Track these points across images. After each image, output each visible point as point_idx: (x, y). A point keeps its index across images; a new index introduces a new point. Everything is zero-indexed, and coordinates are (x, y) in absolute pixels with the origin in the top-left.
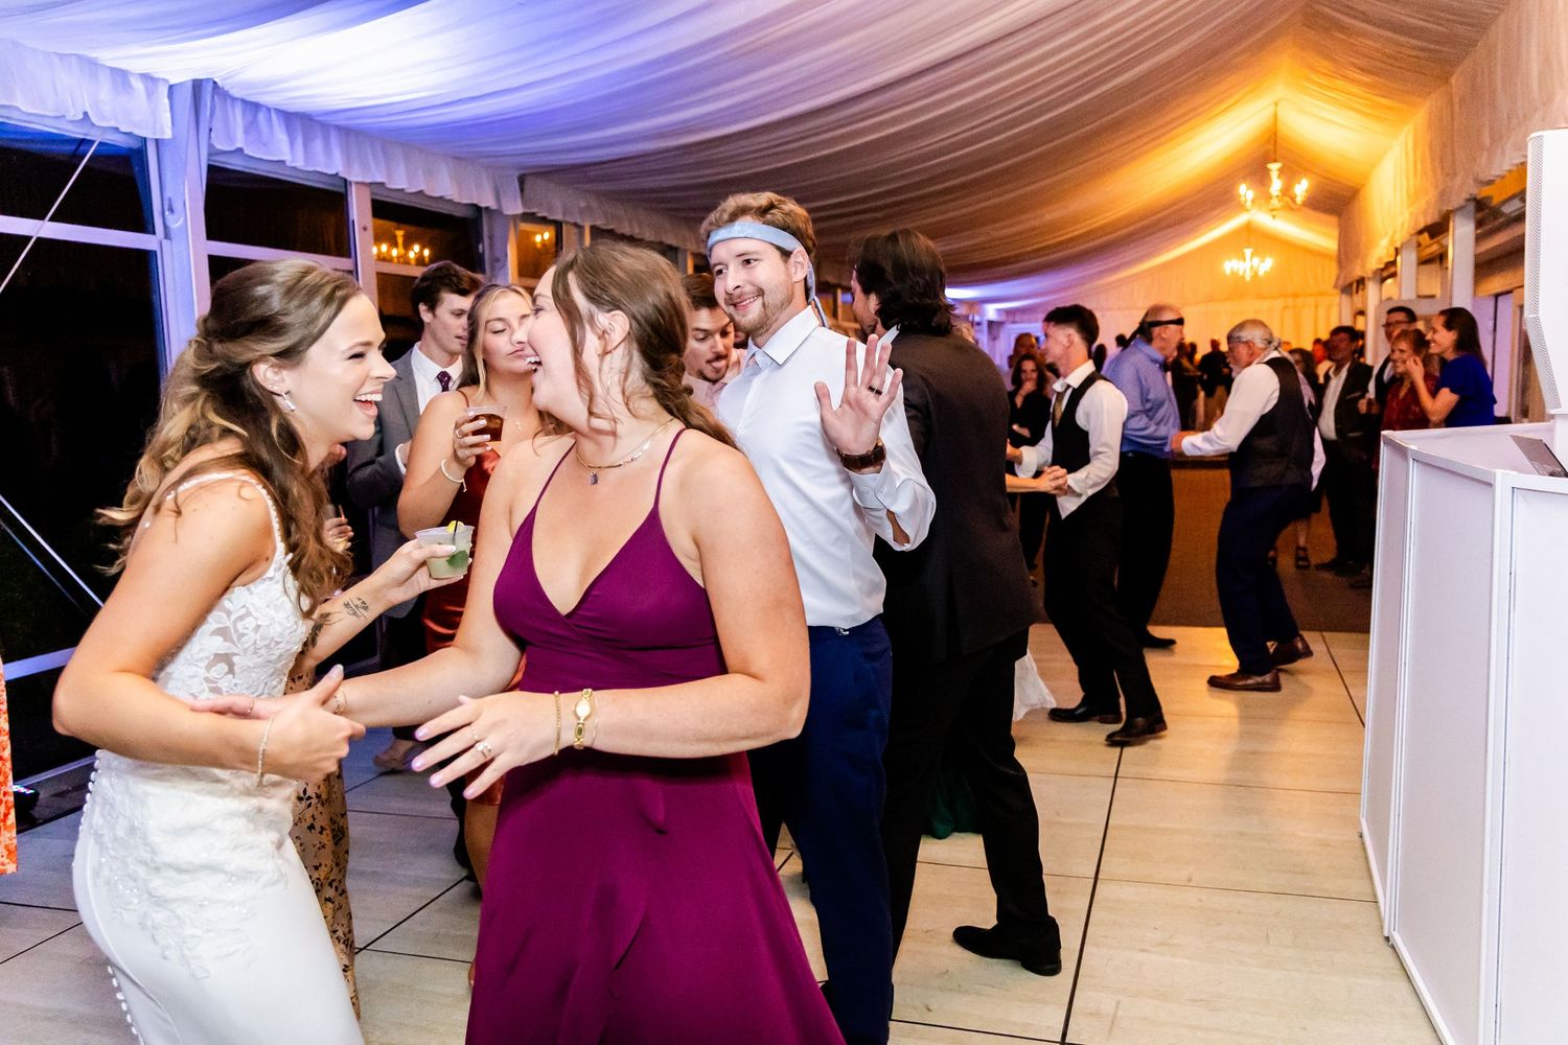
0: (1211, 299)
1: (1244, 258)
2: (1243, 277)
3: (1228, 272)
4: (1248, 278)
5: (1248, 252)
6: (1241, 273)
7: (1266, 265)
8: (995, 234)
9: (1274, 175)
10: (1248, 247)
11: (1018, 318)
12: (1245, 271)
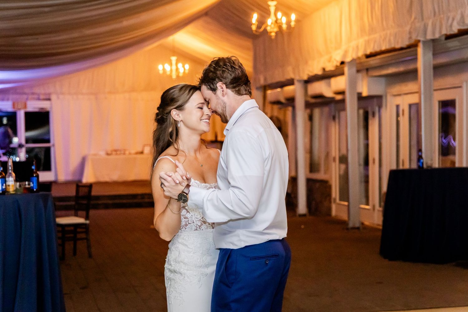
0: (133, 90)
1: (171, 64)
2: (170, 76)
3: (161, 72)
4: (174, 76)
5: (174, 59)
6: (168, 73)
7: (184, 68)
9: (272, 9)
10: (174, 56)
12: (171, 70)
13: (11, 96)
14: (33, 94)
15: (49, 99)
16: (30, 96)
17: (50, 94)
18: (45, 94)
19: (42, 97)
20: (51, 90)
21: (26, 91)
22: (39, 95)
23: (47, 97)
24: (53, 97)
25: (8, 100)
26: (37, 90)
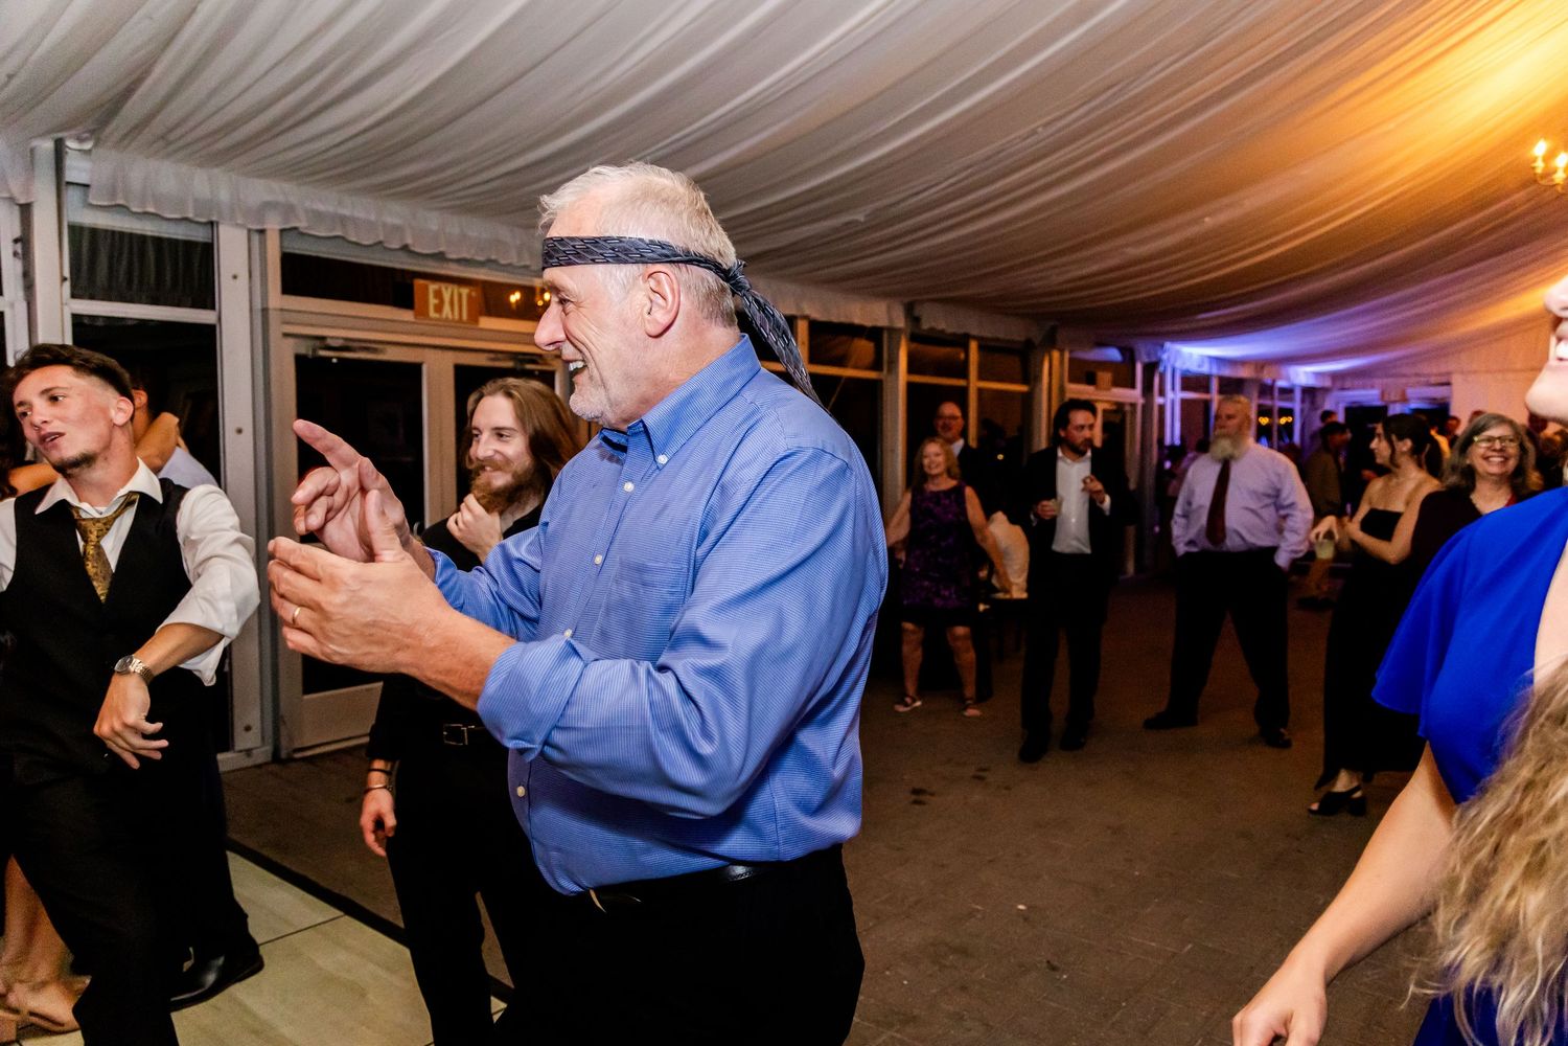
8: (1134, 252)
11: (1348, 384)
13: (1378, 381)
14: (1417, 375)
15: (1448, 384)
16: (1413, 380)
17: (1449, 374)
18: (1440, 375)
19: (1433, 380)
20: (1451, 366)
21: (1405, 370)
22: (1429, 375)
23: (1444, 380)
24: (1456, 380)
25: (1372, 387)
26: (1426, 369)
